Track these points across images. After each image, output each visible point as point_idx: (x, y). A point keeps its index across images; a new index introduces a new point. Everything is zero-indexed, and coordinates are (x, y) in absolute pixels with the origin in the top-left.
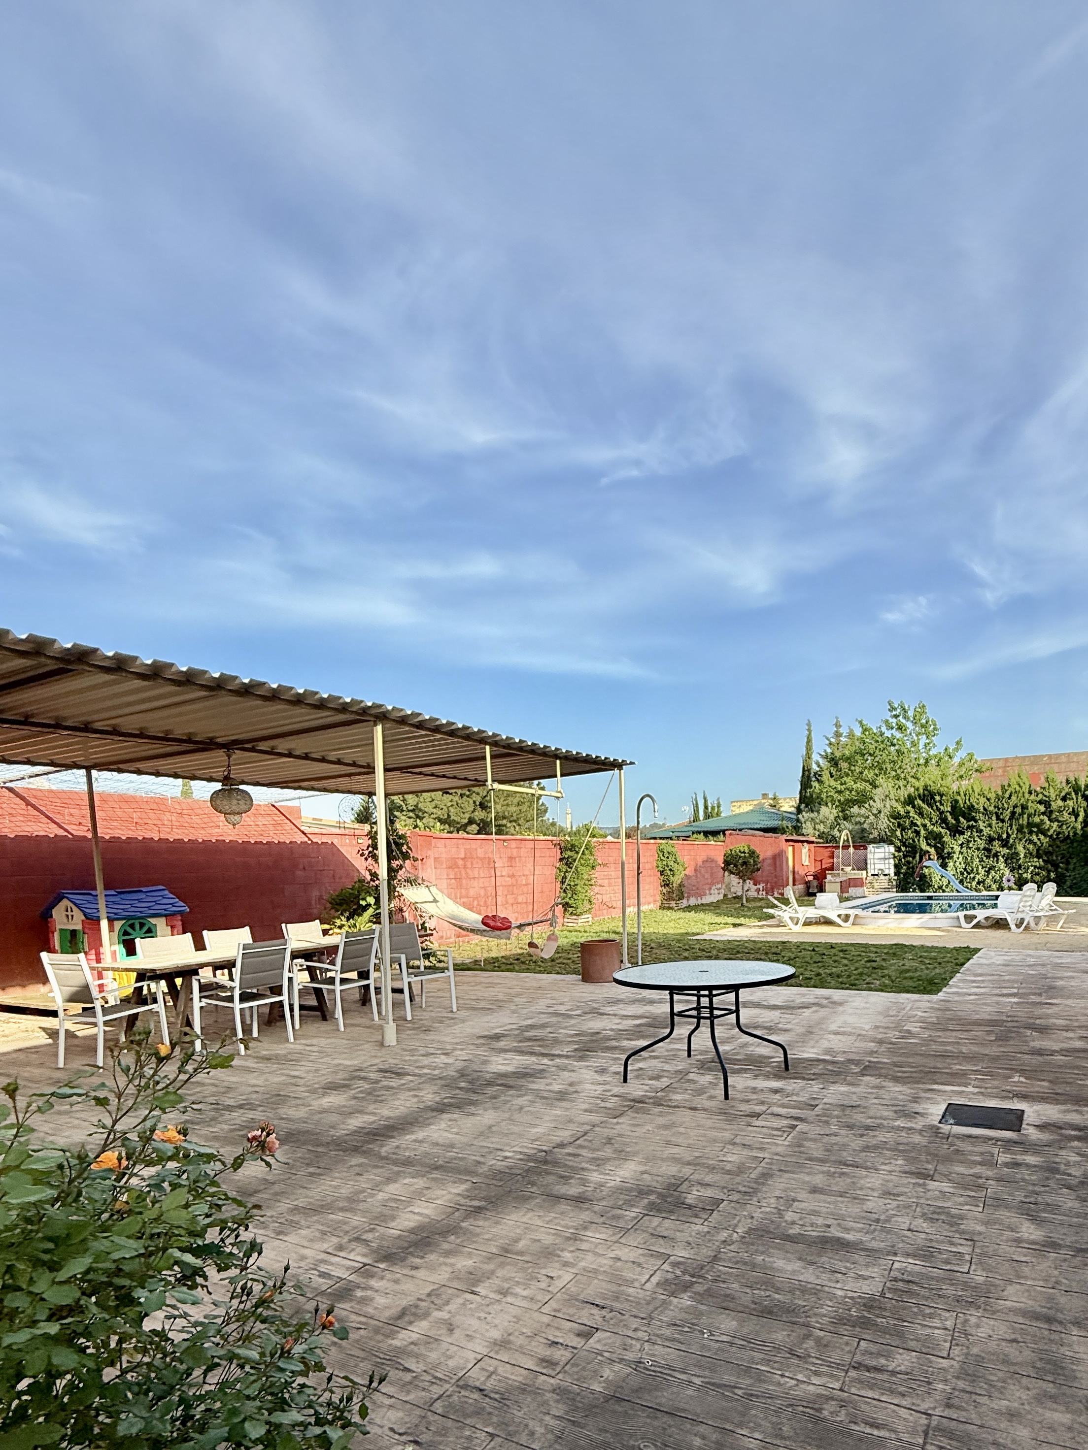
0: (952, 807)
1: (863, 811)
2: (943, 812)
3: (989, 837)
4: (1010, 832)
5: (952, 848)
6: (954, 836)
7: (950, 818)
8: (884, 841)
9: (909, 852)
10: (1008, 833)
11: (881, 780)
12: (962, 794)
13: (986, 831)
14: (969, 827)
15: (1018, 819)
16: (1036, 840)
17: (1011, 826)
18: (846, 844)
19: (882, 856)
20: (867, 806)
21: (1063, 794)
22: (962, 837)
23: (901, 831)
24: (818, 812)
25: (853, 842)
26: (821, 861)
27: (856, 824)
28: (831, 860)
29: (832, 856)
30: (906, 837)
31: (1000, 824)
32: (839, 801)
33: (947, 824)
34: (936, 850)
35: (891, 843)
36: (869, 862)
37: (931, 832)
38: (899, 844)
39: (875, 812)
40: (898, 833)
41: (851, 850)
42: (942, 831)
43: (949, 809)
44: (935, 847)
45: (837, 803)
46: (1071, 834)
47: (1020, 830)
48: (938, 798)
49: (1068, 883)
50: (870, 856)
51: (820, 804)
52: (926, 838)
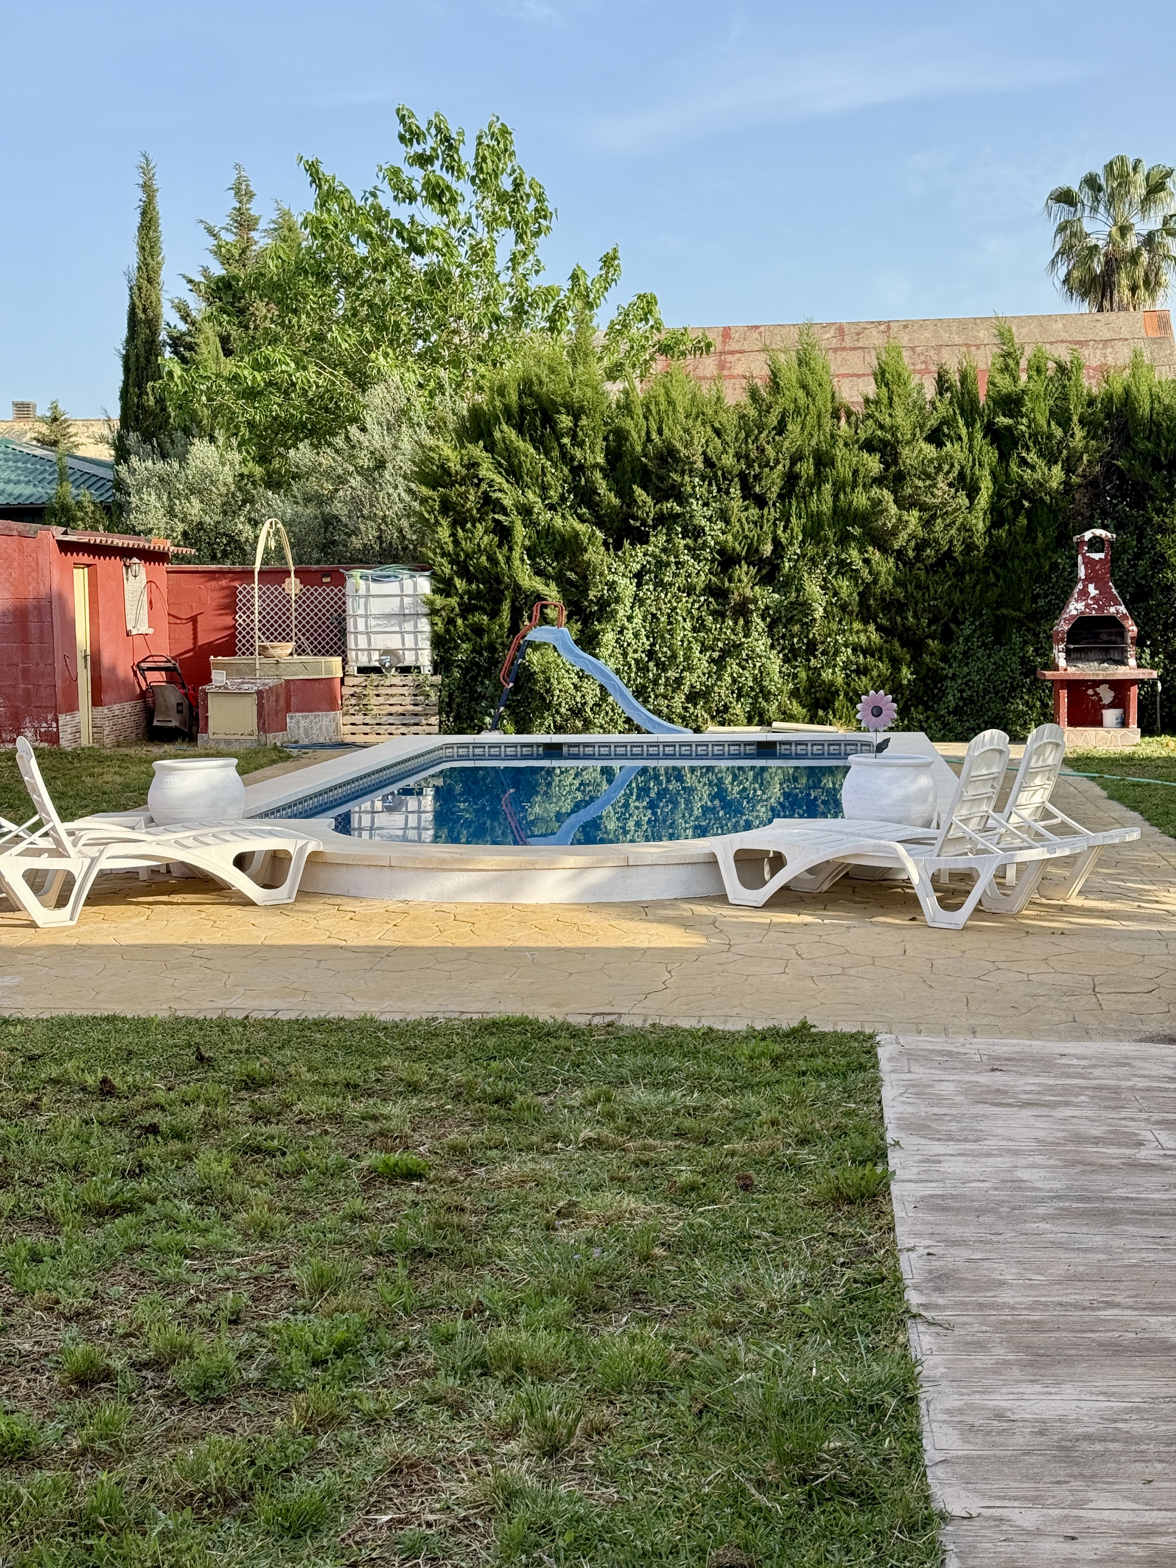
0: (608, 451)
1: (327, 459)
2: (581, 467)
3: (722, 552)
4: (783, 538)
5: (612, 586)
6: (618, 546)
7: (602, 486)
8: (395, 559)
9: (478, 595)
10: (776, 542)
11: (380, 360)
12: (639, 411)
13: (714, 533)
14: (661, 519)
15: (804, 498)
16: (858, 564)
17: (786, 517)
18: (275, 565)
19: (393, 605)
20: (339, 441)
21: (933, 422)
22: (640, 550)
23: (454, 525)
24: (183, 459)
25: (298, 560)
26: (194, 620)
27: (308, 500)
28: (228, 621)
29: (230, 606)
30: (467, 546)
31: (754, 512)
32: (251, 424)
33: (593, 506)
34: (563, 591)
35: (420, 564)
36: (350, 627)
37: (547, 533)
38: (447, 570)
39: (365, 461)
40: (444, 533)
41: (293, 585)
42: (581, 528)
43: (601, 460)
44: (560, 579)
45: (244, 431)
46: (959, 548)
47: (813, 532)
48: (565, 421)
49: (951, 700)
50: (354, 608)
51: (187, 431)
52: (531, 552)
